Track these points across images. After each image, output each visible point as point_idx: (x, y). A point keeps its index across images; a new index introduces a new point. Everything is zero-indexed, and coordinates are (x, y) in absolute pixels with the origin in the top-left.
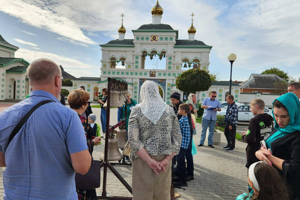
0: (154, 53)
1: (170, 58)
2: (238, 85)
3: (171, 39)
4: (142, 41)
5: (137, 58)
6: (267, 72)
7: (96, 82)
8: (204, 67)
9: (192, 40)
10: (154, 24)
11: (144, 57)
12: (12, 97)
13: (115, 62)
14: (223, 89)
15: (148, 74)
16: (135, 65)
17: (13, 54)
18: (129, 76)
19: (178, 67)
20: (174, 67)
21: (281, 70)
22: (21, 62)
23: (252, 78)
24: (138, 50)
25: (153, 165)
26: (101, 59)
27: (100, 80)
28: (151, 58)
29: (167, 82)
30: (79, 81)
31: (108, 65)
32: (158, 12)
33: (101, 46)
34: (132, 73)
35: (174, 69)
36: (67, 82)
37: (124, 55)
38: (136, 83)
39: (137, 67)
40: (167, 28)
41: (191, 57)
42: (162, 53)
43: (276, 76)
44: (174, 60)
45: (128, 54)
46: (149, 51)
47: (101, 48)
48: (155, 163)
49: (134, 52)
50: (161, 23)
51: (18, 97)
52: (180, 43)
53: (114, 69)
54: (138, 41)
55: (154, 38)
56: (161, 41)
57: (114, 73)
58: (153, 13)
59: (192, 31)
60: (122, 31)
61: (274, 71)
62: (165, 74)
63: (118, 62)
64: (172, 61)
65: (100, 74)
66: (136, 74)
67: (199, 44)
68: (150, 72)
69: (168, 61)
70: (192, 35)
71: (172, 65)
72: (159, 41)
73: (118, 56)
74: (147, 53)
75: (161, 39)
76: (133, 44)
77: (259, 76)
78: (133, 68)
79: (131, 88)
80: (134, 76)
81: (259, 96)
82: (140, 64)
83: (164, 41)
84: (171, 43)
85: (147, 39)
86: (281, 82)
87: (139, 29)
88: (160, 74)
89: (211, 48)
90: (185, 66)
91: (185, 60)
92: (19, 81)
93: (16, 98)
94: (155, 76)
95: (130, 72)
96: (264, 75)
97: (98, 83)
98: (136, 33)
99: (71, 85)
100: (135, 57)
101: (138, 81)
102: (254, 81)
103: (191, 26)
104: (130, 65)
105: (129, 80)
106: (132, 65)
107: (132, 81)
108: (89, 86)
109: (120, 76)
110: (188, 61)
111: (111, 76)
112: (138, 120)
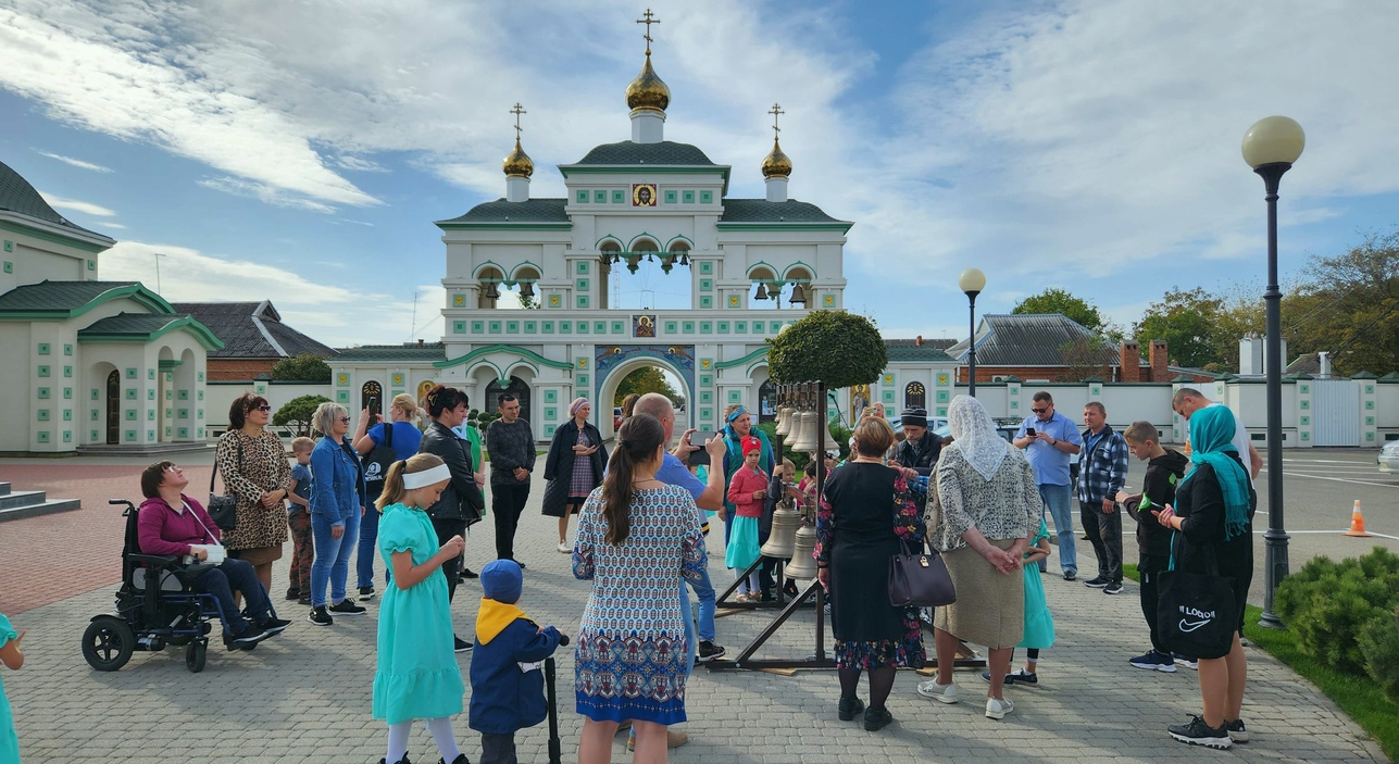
0: (646, 246)
1: (706, 267)
2: (947, 357)
3: (706, 197)
4: (600, 207)
5: (583, 267)
6: (1034, 306)
7: (429, 363)
8: (830, 299)
9: (776, 199)
10: (637, 141)
11: (605, 263)
12: (103, 438)
13: (494, 285)
14: (897, 373)
15: (629, 326)
16: (575, 293)
17: (93, 266)
18: (557, 336)
19: (734, 300)
20: (721, 298)
21: (1075, 296)
22: (132, 299)
23: (987, 329)
24: (586, 239)
25: (996, 557)
26: (444, 275)
27: (443, 355)
28: (633, 267)
29: (699, 354)
30: (359, 363)
31: (472, 298)
32: (649, 98)
33: (441, 225)
34: (565, 327)
35: (720, 308)
36: (307, 366)
37: (530, 257)
38: (583, 361)
39: (583, 301)
40: (688, 158)
41: (780, 262)
42: (673, 248)
43: (1066, 319)
44: (721, 276)
45: (551, 255)
46: (626, 241)
47: (442, 233)
48: (1000, 552)
49: (569, 245)
50: (666, 138)
51: (131, 434)
52: (738, 213)
53: (498, 312)
54: (585, 207)
55: (644, 195)
56: (671, 207)
57: (495, 326)
58: (634, 102)
59: (777, 168)
60: (519, 168)
61: (1054, 303)
62: (689, 327)
63: (510, 285)
64: (714, 277)
66: (583, 327)
67: (807, 216)
68: (635, 319)
69: (699, 277)
70: (776, 181)
71: (714, 294)
72: (662, 207)
73: (509, 262)
74: (618, 248)
75: (671, 197)
76: (567, 217)
77: (1011, 320)
78: (569, 307)
79: (568, 381)
80: (574, 336)
81: (1015, 390)
82: (593, 292)
83: (680, 205)
84: (704, 214)
85: (618, 197)
86: (1085, 339)
87: (583, 161)
88: (671, 327)
89: (847, 227)
90: (760, 295)
91: (760, 274)
92: (132, 373)
93: (123, 440)
94: (653, 335)
95: (557, 321)
96: (1023, 320)
97: (438, 367)
98: (574, 178)
99: (325, 378)
100: (574, 263)
101: (591, 353)
102: (993, 339)
103: (771, 148)
104: (559, 297)
105: (558, 354)
106: (564, 293)
107: (569, 354)
108: (398, 379)
109: (521, 337)
110: (772, 277)
111: (487, 337)
112: (958, 474)
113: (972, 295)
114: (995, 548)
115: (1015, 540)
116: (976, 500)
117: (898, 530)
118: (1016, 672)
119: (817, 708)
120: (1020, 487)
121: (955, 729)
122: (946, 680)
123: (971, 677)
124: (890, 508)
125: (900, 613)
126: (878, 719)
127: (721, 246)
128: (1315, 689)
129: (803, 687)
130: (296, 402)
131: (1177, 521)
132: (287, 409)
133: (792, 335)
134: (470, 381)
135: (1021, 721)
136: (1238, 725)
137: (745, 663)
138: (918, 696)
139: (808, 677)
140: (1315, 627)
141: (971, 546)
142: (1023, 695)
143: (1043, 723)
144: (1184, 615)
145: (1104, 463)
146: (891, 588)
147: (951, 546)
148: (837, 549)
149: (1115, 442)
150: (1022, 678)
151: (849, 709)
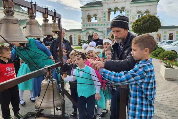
0: (116, 9)
1: (128, 12)
4: (108, 1)
5: (105, 13)
7: (79, 32)
11: (109, 12)
13: (90, 18)
16: (103, 18)
18: (100, 26)
19: (133, 18)
20: (131, 18)
24: (105, 8)
27: (81, 31)
28: (115, 13)
30: (69, 32)
31: (86, 20)
33: (81, 7)
35: (130, 20)
37: (96, 12)
38: (104, 31)
39: (105, 20)
41: (143, 10)
42: (122, 8)
44: (131, 13)
46: (113, 8)
47: (81, 9)
49: (102, 9)
53: (90, 23)
54: (105, 2)
63: (92, 17)
69: (126, 14)
73: (92, 13)
74: (111, 9)
76: (102, 4)
78: (102, 21)
79: (102, 34)
80: (103, 26)
82: (107, 18)
84: (129, 1)
89: (158, 1)
91: (139, 12)
95: (100, 24)
100: (103, 13)
101: (106, 30)
104: (100, 19)
105: (100, 30)
106: (101, 19)
107: (102, 30)
108: (75, 35)
109: (94, 27)
110: (141, 13)
111: (88, 27)
127: (131, 7)
134: (85, 35)
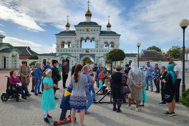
0: (88, 38)
1: (97, 42)
2: (136, 56)
3: (97, 30)
4: (80, 32)
5: (78, 41)
6: (150, 48)
7: (53, 56)
8: (117, 47)
9: (109, 31)
10: (87, 21)
11: (81, 41)
12: (3, 67)
13: (64, 44)
14: (128, 59)
15: (85, 51)
16: (76, 46)
17: (2, 41)
18: (74, 52)
19: (102, 47)
21: (157, 47)
22: (8, 46)
23: (142, 52)
24: (78, 37)
25: (137, 87)
27: (56, 55)
28: (86, 42)
29: (96, 55)
30: (43, 56)
31: (60, 46)
32: (89, 15)
33: (56, 35)
34: (75, 51)
35: (99, 48)
36: (34, 57)
37: (69, 40)
38: (78, 56)
39: (78, 47)
40: (95, 24)
41: (109, 41)
42: (92, 39)
43: (155, 50)
44: (100, 43)
45: (73, 39)
46: (85, 37)
47: (56, 36)
48: (138, 86)
49: (76, 38)
50: (91, 21)
51: (8, 67)
52: (102, 33)
53: (63, 48)
54: (78, 32)
55: (88, 30)
57: (64, 51)
59: (109, 26)
60: (68, 26)
61: (154, 48)
62: (94, 51)
63: (66, 44)
64: (99, 43)
65: (56, 52)
66: (78, 51)
67: (113, 34)
68: (86, 50)
69: (96, 43)
70: (109, 28)
71: (99, 46)
72: (90, 32)
73: (66, 40)
74: (83, 39)
76: (75, 34)
77: (146, 51)
78: (75, 48)
79: (75, 59)
80: (76, 52)
83: (93, 32)
84: (97, 33)
85: (83, 30)
86: (158, 54)
87: (78, 25)
88: (92, 51)
89: (120, 35)
90: (106, 46)
91: (106, 43)
92: (8, 57)
93: (6, 68)
94: (89, 52)
96: (148, 50)
97: (55, 57)
98: (76, 27)
99: (37, 59)
100: (76, 41)
101: (79, 55)
102: (143, 54)
103: (108, 23)
104: (74, 46)
105: (73, 55)
107: (75, 55)
108: (49, 59)
109: (68, 52)
110: (108, 43)
112: (132, 74)
113: (139, 47)
114: (137, 85)
115: (141, 84)
116: (135, 78)
117: (122, 82)
118: (141, 105)
119: (110, 109)
120: (141, 76)
121: (130, 113)
122: (130, 105)
123: (134, 105)
124: (121, 79)
125: (122, 95)
126: (119, 111)
127: (100, 38)
128: (188, 108)
129: (108, 106)
130: (33, 62)
131: (165, 82)
132: (32, 63)
133: (110, 53)
134: (60, 59)
135: (141, 112)
136: (174, 113)
137: (100, 102)
138: (126, 108)
139: (109, 105)
140: (188, 99)
141: (134, 85)
142: (142, 108)
143: (144, 112)
144: (165, 96)
145: (157, 73)
146: (121, 91)
147: (131, 85)
148: (113, 85)
149: (159, 70)
150: (142, 105)
151: (115, 109)
